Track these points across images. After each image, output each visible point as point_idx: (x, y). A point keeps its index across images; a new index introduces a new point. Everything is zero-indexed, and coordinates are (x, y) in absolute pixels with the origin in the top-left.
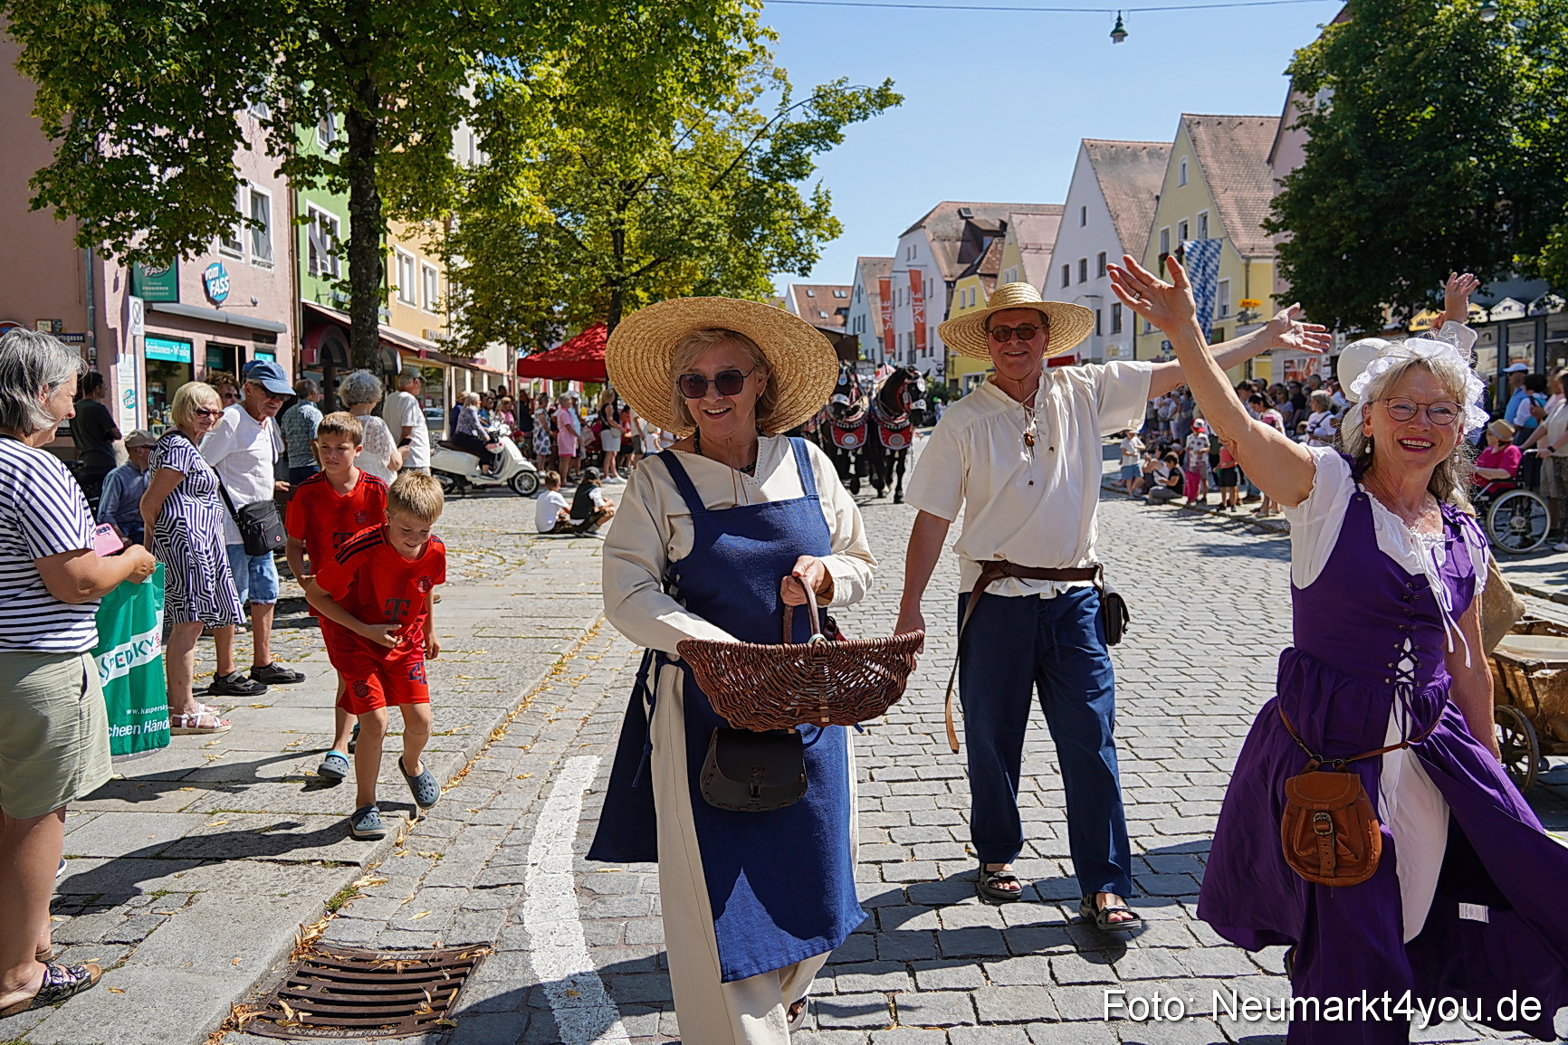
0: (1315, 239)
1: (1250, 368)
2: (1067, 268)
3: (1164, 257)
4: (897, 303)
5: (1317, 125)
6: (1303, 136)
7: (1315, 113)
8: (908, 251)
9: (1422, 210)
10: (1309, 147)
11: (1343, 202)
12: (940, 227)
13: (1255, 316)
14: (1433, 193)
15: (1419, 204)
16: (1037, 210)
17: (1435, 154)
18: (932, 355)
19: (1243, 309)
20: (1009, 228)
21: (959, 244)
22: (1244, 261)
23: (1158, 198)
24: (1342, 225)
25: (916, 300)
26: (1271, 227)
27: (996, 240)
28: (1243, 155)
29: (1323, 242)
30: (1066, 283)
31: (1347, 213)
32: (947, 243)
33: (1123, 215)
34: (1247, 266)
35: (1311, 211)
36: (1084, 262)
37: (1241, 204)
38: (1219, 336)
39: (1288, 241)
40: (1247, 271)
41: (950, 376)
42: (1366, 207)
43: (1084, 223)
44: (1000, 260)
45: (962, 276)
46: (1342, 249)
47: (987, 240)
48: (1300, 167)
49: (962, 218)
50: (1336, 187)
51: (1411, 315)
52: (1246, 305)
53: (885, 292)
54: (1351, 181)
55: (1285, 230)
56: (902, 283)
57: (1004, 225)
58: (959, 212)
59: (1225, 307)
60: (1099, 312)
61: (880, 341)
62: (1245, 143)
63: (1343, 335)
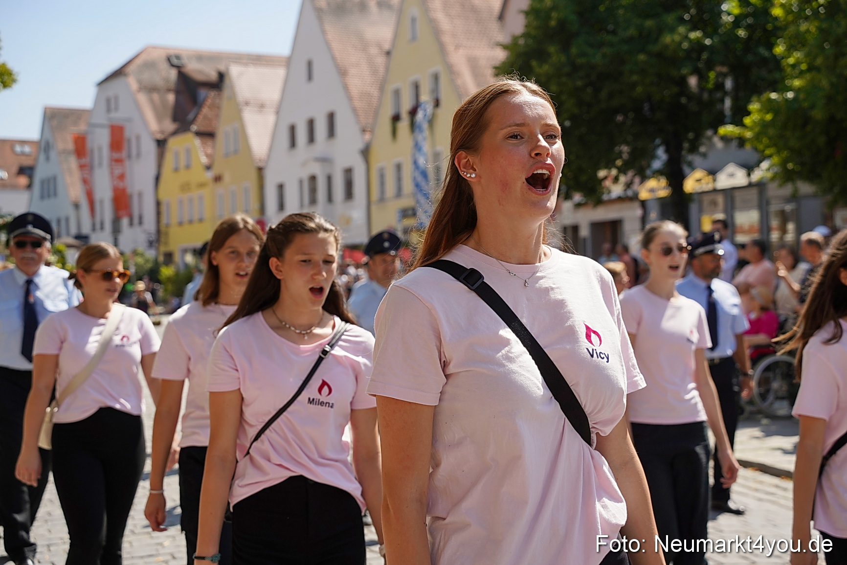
2: (292, 129)
3: (396, 118)
4: (96, 162)
8: (109, 104)
10: (527, 13)
12: (147, 76)
15: (632, 72)
16: (258, 60)
18: (141, 223)
20: (227, 81)
21: (171, 98)
23: (388, 53)
25: (119, 161)
27: (212, 93)
28: (474, 10)
30: (293, 144)
32: (156, 97)
33: (352, 71)
36: (311, 123)
37: (473, 64)
41: (163, 249)
43: (310, 77)
44: (217, 116)
45: (175, 133)
47: (203, 92)
48: (520, 33)
49: (173, 66)
53: (81, 147)
56: (101, 140)
57: (221, 76)
58: (169, 59)
60: (329, 179)
61: (77, 206)
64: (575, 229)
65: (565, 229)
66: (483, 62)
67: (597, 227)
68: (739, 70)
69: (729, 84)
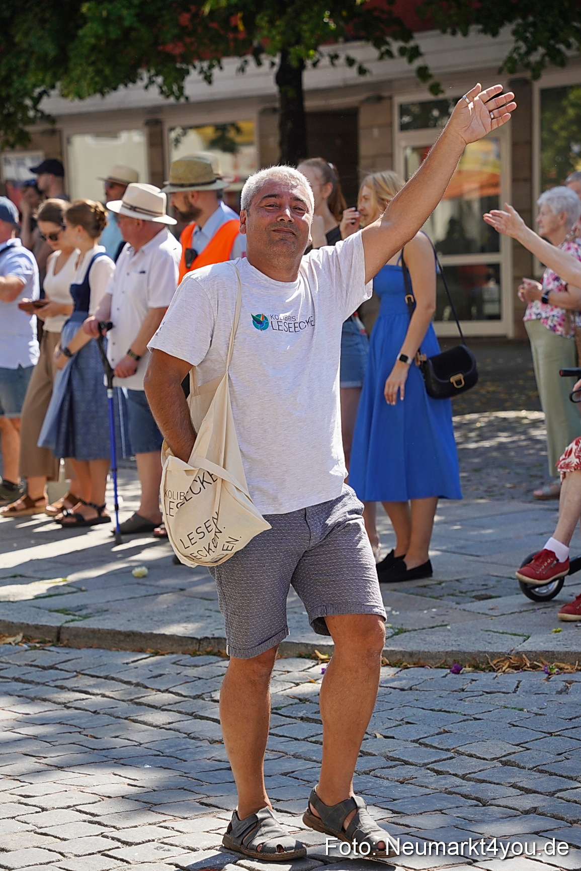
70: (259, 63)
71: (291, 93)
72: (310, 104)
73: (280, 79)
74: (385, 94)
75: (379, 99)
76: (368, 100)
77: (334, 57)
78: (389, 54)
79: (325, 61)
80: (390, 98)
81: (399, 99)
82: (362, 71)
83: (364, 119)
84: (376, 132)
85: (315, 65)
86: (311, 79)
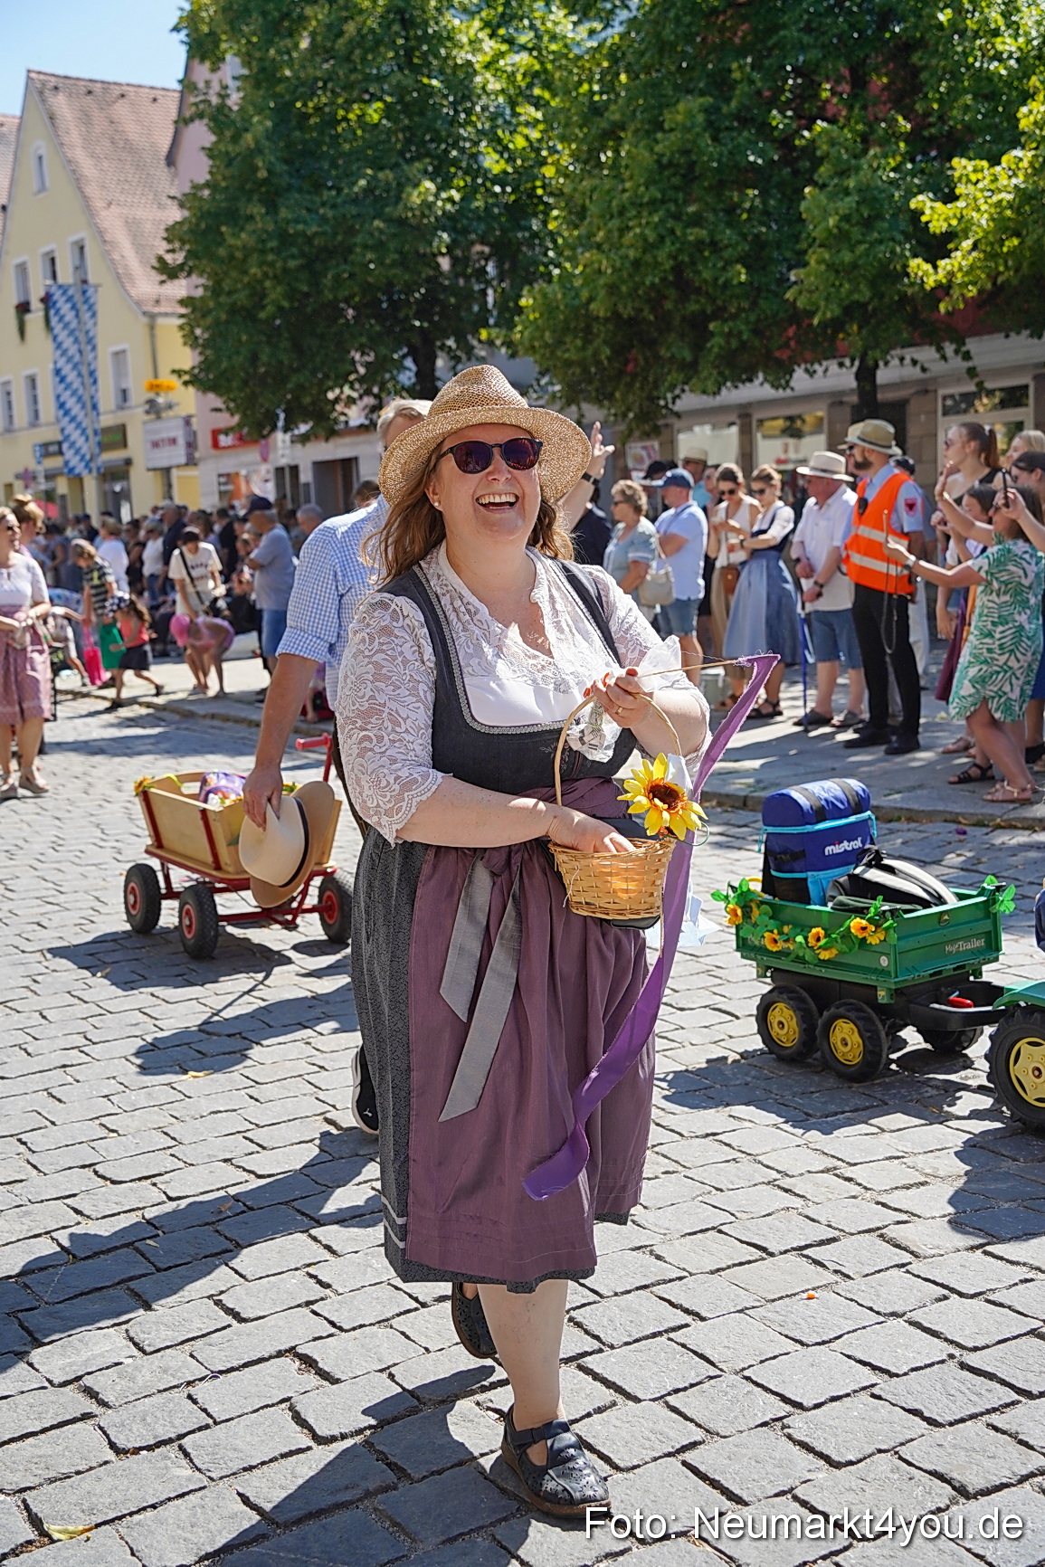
0: (230, 293)
1: (170, 486)
3: (23, 308)
5: (219, 118)
6: (201, 135)
7: (215, 100)
9: (369, 256)
10: (211, 152)
11: (263, 241)
13: (170, 406)
14: (381, 231)
15: (365, 247)
17: (381, 175)
19: (151, 395)
22: (145, 320)
23: (4, 209)
24: (266, 275)
26: (168, 272)
28: (129, 147)
29: (242, 298)
31: (270, 257)
34: (152, 327)
35: (222, 252)
37: (133, 227)
38: (119, 437)
39: (199, 292)
40: (153, 336)
42: (294, 250)
46: (270, 309)
48: (202, 181)
50: (251, 218)
51: (378, 407)
52: (155, 388)
54: (272, 207)
55: (189, 274)
59: (124, 392)
62: (132, 130)
63: (288, 437)
64: (295, 470)
65: (279, 471)
66: (148, 227)
67: (321, 467)
68: (504, 251)
69: (491, 269)
70: (841, 365)
71: (868, 388)
72: (880, 396)
73: (858, 376)
74: (930, 388)
75: (927, 391)
76: (917, 393)
77: (902, 359)
78: (944, 358)
79: (896, 362)
80: (936, 391)
81: (942, 392)
82: (924, 370)
83: (912, 408)
84: (923, 417)
85: (886, 363)
86: (883, 376)
